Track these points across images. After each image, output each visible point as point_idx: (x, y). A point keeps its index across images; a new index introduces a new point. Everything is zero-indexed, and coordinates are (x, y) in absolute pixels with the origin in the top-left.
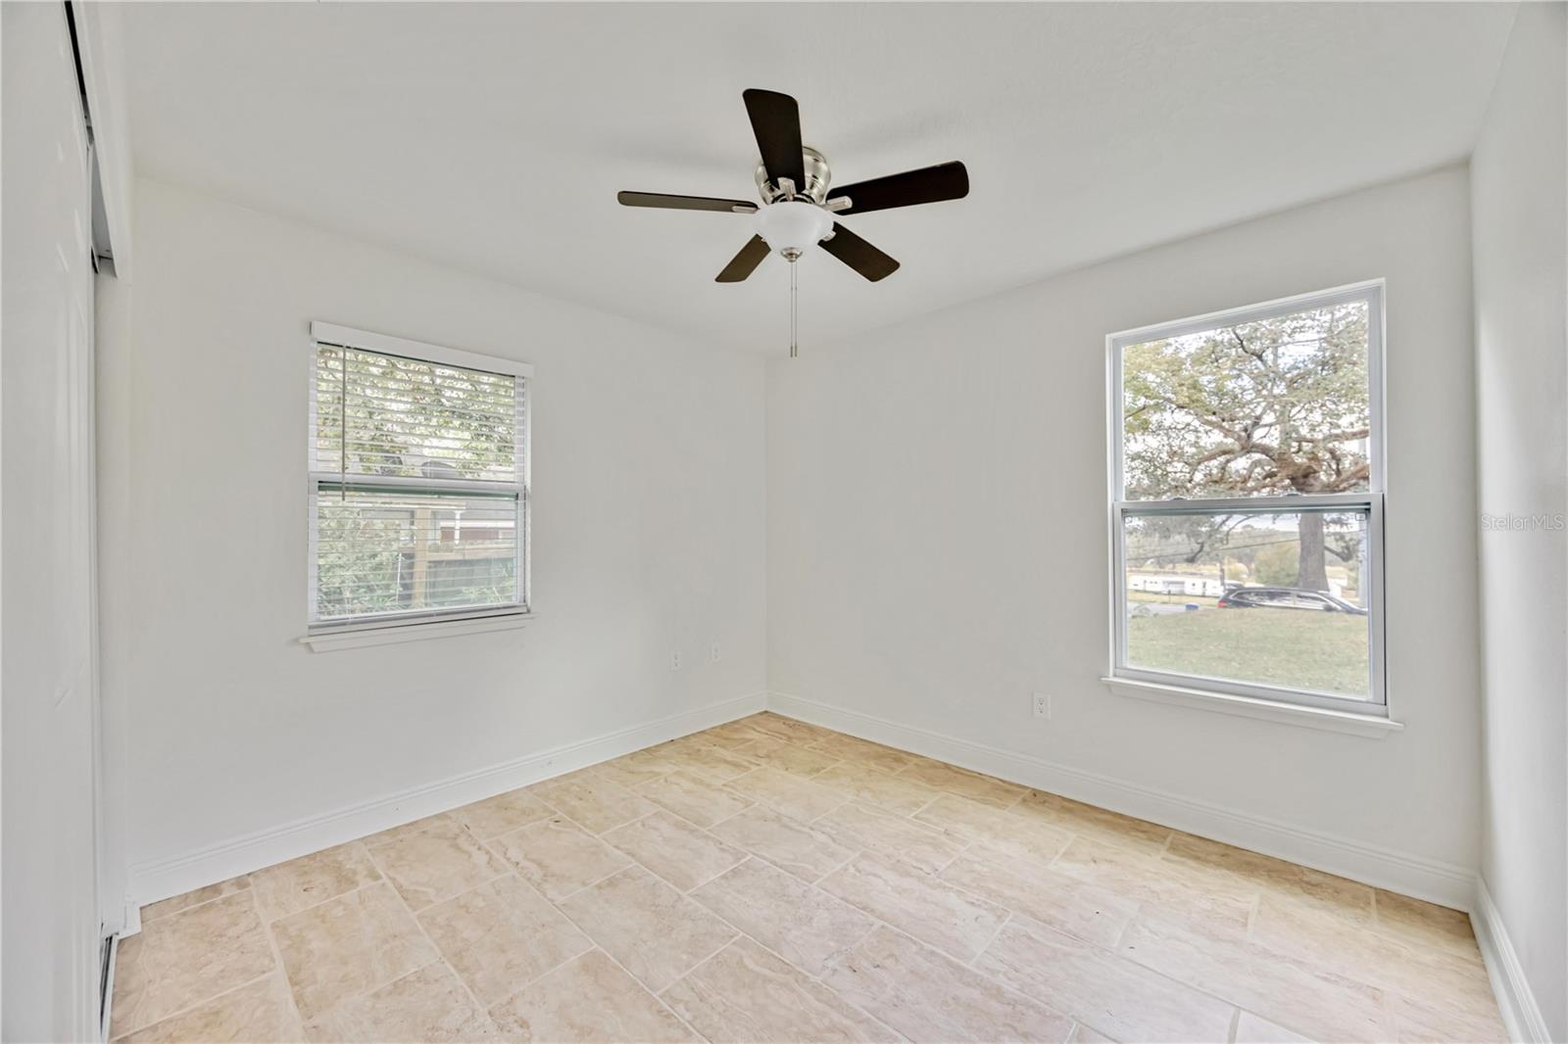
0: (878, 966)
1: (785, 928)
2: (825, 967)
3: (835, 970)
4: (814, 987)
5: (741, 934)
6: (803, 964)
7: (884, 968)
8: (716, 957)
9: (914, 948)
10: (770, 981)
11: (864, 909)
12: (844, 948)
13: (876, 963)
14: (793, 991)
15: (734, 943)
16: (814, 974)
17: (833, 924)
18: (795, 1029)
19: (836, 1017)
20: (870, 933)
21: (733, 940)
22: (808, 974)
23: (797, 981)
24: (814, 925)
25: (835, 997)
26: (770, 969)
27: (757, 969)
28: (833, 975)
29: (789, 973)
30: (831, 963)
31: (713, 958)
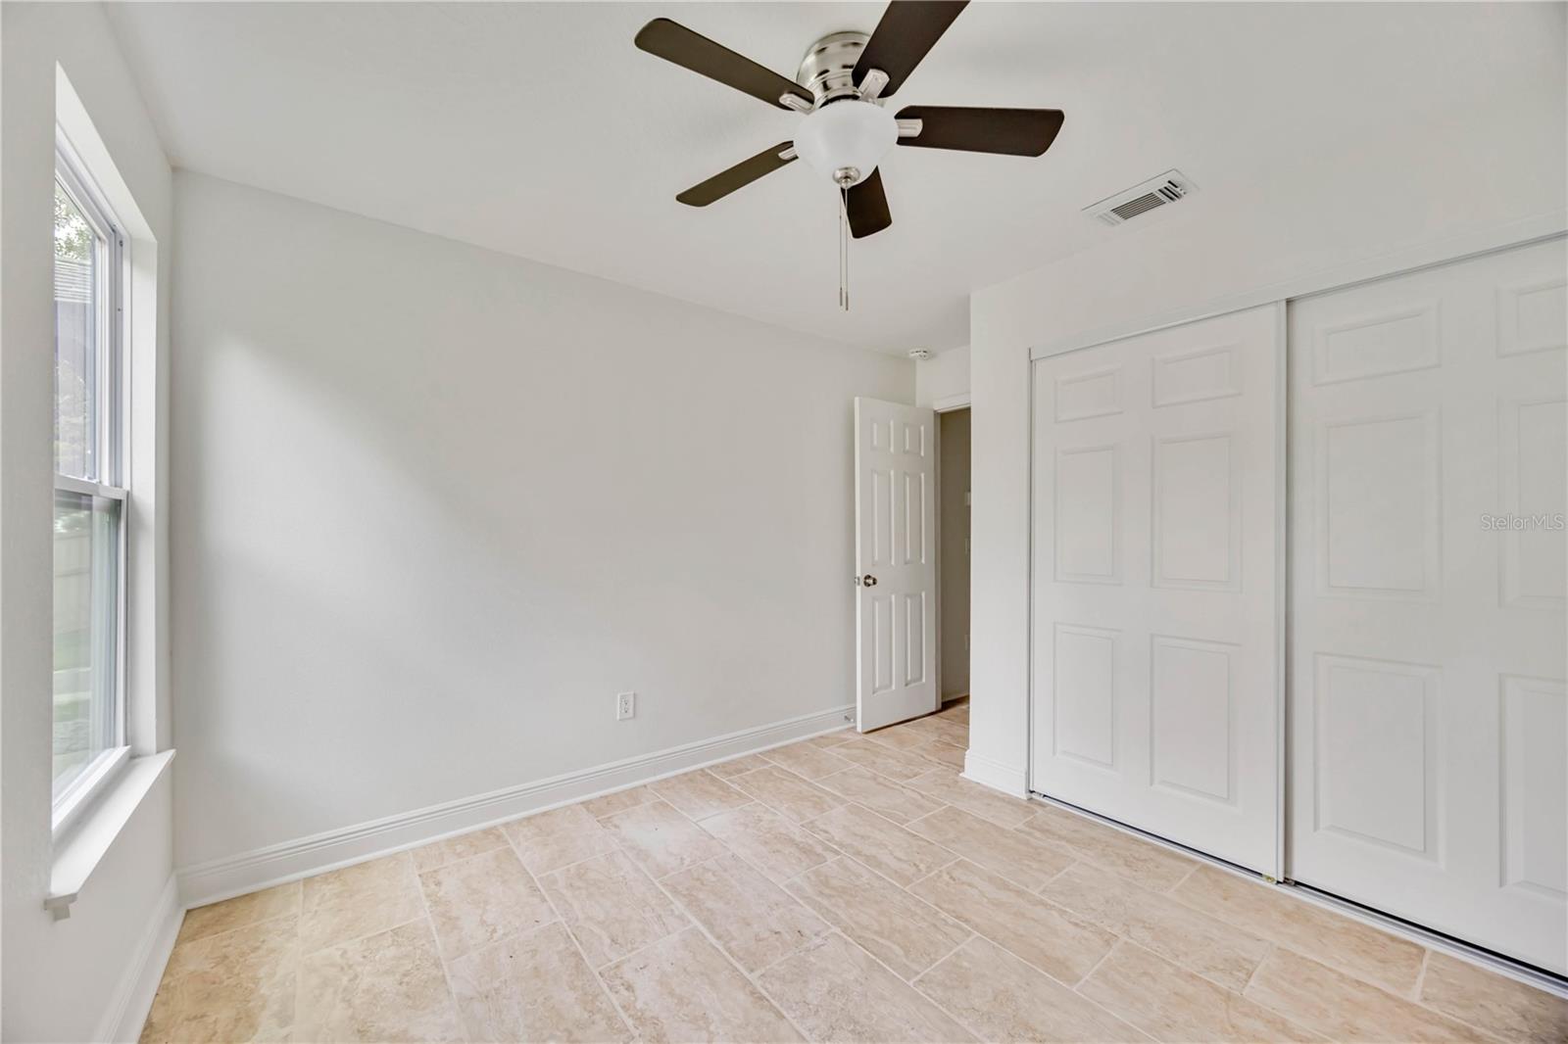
0: (776, 933)
1: (861, 984)
2: (826, 938)
3: (816, 935)
4: (838, 923)
5: (911, 983)
6: (846, 943)
7: (771, 931)
8: (933, 961)
9: (733, 944)
10: (876, 933)
11: (762, 998)
12: (802, 954)
13: (777, 936)
14: (856, 923)
15: (917, 973)
16: (836, 934)
17: (805, 982)
18: (857, 899)
19: (825, 902)
20: (768, 967)
21: (919, 977)
22: (842, 934)
23: (853, 929)
24: (827, 984)
25: (822, 915)
26: (878, 942)
27: (888, 943)
28: (819, 932)
29: (860, 937)
30: (818, 941)
31: (936, 960)
